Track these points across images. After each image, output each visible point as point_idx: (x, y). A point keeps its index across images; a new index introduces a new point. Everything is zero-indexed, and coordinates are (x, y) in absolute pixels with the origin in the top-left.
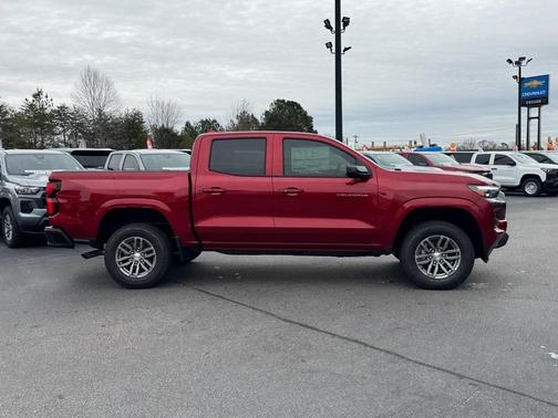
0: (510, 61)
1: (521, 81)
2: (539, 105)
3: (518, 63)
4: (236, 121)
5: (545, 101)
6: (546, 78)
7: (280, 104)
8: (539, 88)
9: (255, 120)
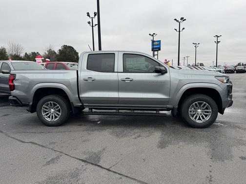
0: (150, 35)
1: (153, 41)
2: (158, 51)
3: (152, 35)
4: (47, 53)
5: (159, 49)
6: (160, 41)
7: (65, 47)
8: (157, 45)
9: (55, 53)
